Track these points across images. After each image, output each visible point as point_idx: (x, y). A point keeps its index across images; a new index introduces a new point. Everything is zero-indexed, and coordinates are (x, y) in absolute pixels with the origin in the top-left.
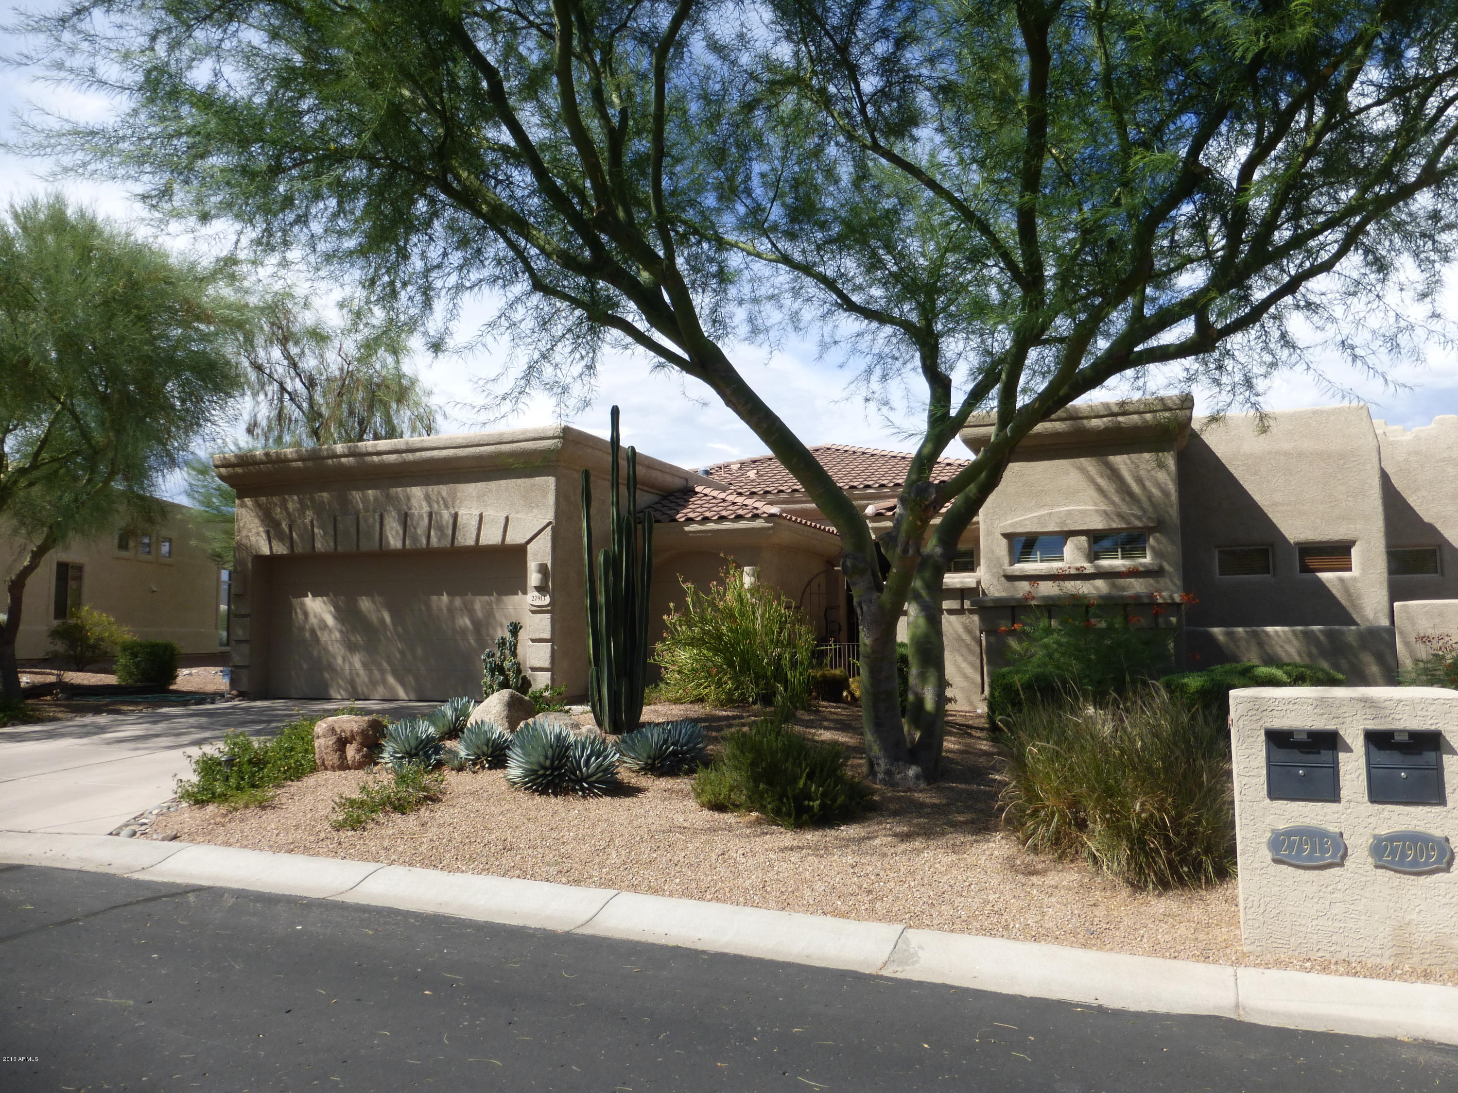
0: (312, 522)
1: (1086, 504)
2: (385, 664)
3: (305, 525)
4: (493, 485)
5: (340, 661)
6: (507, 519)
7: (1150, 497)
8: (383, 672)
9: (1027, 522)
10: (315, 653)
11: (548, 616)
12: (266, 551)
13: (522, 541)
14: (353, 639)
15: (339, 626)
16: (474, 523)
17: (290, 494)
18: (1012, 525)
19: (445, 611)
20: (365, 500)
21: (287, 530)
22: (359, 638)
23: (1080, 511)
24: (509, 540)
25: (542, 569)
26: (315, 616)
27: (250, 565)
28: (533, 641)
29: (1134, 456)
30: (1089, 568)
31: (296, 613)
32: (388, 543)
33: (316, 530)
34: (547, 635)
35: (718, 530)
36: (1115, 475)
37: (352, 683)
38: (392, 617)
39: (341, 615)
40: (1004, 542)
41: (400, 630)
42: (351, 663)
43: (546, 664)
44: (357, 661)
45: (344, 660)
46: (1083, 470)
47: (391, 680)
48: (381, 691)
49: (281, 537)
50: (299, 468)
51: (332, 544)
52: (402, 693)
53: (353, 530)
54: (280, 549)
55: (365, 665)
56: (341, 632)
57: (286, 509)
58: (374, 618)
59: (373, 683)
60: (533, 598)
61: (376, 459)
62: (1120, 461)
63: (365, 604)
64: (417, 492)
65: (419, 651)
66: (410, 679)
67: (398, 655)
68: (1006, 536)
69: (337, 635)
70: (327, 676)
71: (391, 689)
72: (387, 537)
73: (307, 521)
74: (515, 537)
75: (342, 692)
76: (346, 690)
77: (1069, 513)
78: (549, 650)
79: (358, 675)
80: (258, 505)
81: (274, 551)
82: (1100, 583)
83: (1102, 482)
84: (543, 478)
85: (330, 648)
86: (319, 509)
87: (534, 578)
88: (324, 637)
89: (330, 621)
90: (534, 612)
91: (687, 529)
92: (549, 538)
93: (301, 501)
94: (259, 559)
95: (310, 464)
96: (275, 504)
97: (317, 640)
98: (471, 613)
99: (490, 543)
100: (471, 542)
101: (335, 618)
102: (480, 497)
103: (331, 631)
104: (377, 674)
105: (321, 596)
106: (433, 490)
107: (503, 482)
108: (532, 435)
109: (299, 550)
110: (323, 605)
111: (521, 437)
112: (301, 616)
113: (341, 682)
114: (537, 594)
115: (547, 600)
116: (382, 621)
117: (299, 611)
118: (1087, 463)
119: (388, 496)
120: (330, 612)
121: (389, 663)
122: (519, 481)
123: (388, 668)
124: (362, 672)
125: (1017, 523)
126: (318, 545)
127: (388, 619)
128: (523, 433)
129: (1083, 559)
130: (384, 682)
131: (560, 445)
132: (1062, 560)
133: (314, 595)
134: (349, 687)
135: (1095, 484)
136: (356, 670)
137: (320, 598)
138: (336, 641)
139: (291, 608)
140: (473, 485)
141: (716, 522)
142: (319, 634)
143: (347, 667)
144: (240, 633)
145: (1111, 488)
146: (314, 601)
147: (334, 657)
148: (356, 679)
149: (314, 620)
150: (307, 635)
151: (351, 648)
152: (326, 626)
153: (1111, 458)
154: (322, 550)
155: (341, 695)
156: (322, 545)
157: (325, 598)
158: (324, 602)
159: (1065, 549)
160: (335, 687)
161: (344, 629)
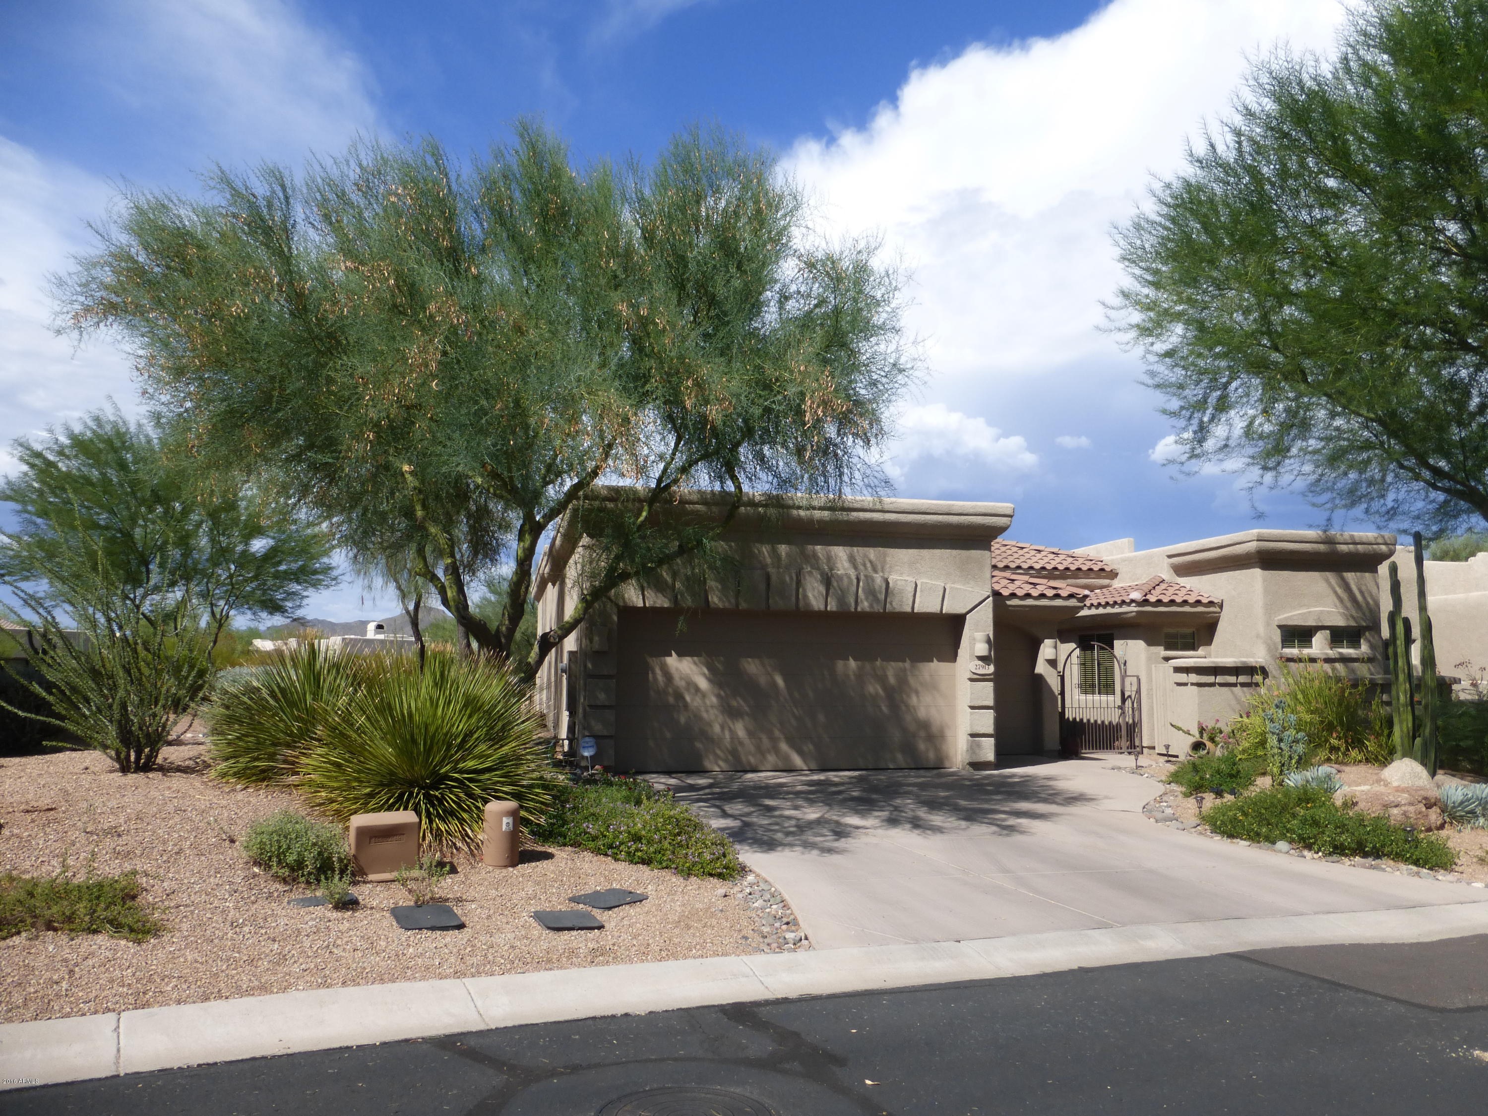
0: (705, 573)
1: (1329, 606)
2: (777, 733)
3: (695, 576)
4: (926, 553)
5: (717, 728)
6: (944, 589)
7: (1367, 603)
8: (773, 740)
9: (1295, 618)
10: (683, 720)
11: (991, 684)
12: (637, 601)
13: (964, 611)
14: (734, 703)
15: (716, 691)
16: (911, 589)
18: (1286, 618)
19: (852, 677)
20: (775, 554)
21: (667, 580)
22: (742, 702)
23: (1326, 612)
24: (947, 609)
25: (987, 640)
26: (682, 678)
27: (615, 618)
28: (972, 708)
29: (1358, 574)
30: (1332, 653)
31: (654, 673)
32: (808, 604)
33: (711, 583)
34: (990, 703)
35: (1036, 606)
36: (1347, 587)
37: (734, 753)
38: (785, 681)
39: (715, 678)
40: (1279, 632)
41: (796, 694)
42: (732, 732)
43: (990, 730)
44: (740, 728)
45: (722, 728)
46: (1327, 581)
47: (784, 746)
48: (771, 759)
49: (659, 585)
51: (733, 601)
52: (798, 761)
53: (762, 586)
54: (657, 600)
55: (750, 734)
56: (718, 696)
58: (763, 680)
59: (761, 753)
60: (972, 667)
61: (802, 513)
62: (1350, 576)
63: (752, 667)
64: (840, 553)
65: (821, 718)
66: (809, 747)
67: (794, 722)
68: (1279, 627)
69: (714, 700)
70: (698, 745)
71: (787, 758)
72: (805, 596)
73: (698, 571)
74: (951, 607)
75: (721, 763)
76: (726, 761)
77: (1321, 612)
78: (992, 716)
79: (741, 743)
81: (650, 603)
83: (1339, 591)
84: (979, 552)
85: (705, 715)
87: (977, 647)
88: (694, 702)
89: (703, 684)
91: (1008, 603)
92: (989, 611)
94: (627, 611)
97: (685, 706)
98: (882, 680)
99: (928, 611)
100: (905, 608)
101: (709, 680)
102: (912, 564)
103: (704, 696)
104: (766, 741)
105: (690, 656)
106: (859, 552)
107: (937, 552)
108: (984, 511)
109: (685, 603)
110: (694, 667)
111: (971, 511)
112: (662, 679)
113: (719, 752)
114: (980, 663)
115: (991, 669)
116: (774, 684)
117: (658, 671)
118: (1330, 576)
119: (803, 553)
120: (704, 675)
121: (783, 730)
122: (955, 552)
123: (782, 736)
124: (747, 741)
125: (1288, 617)
126: (714, 600)
127: (780, 681)
129: (1328, 647)
130: (776, 751)
131: (1009, 523)
132: (1311, 647)
133: (680, 655)
134: (730, 758)
135: (1335, 592)
136: (738, 738)
137: (689, 659)
138: (712, 707)
139: (647, 669)
140: (904, 551)
141: (1036, 598)
142: (688, 698)
143: (727, 735)
144: (602, 697)
145: (1344, 596)
146: (680, 661)
147: (710, 724)
148: (739, 748)
149: (680, 683)
150: (671, 700)
151: (732, 713)
152: (697, 689)
153: (1345, 574)
154: (721, 606)
155: (719, 766)
156: (720, 599)
157: (695, 658)
158: (695, 663)
159: (1314, 640)
160: (711, 757)
161: (722, 693)
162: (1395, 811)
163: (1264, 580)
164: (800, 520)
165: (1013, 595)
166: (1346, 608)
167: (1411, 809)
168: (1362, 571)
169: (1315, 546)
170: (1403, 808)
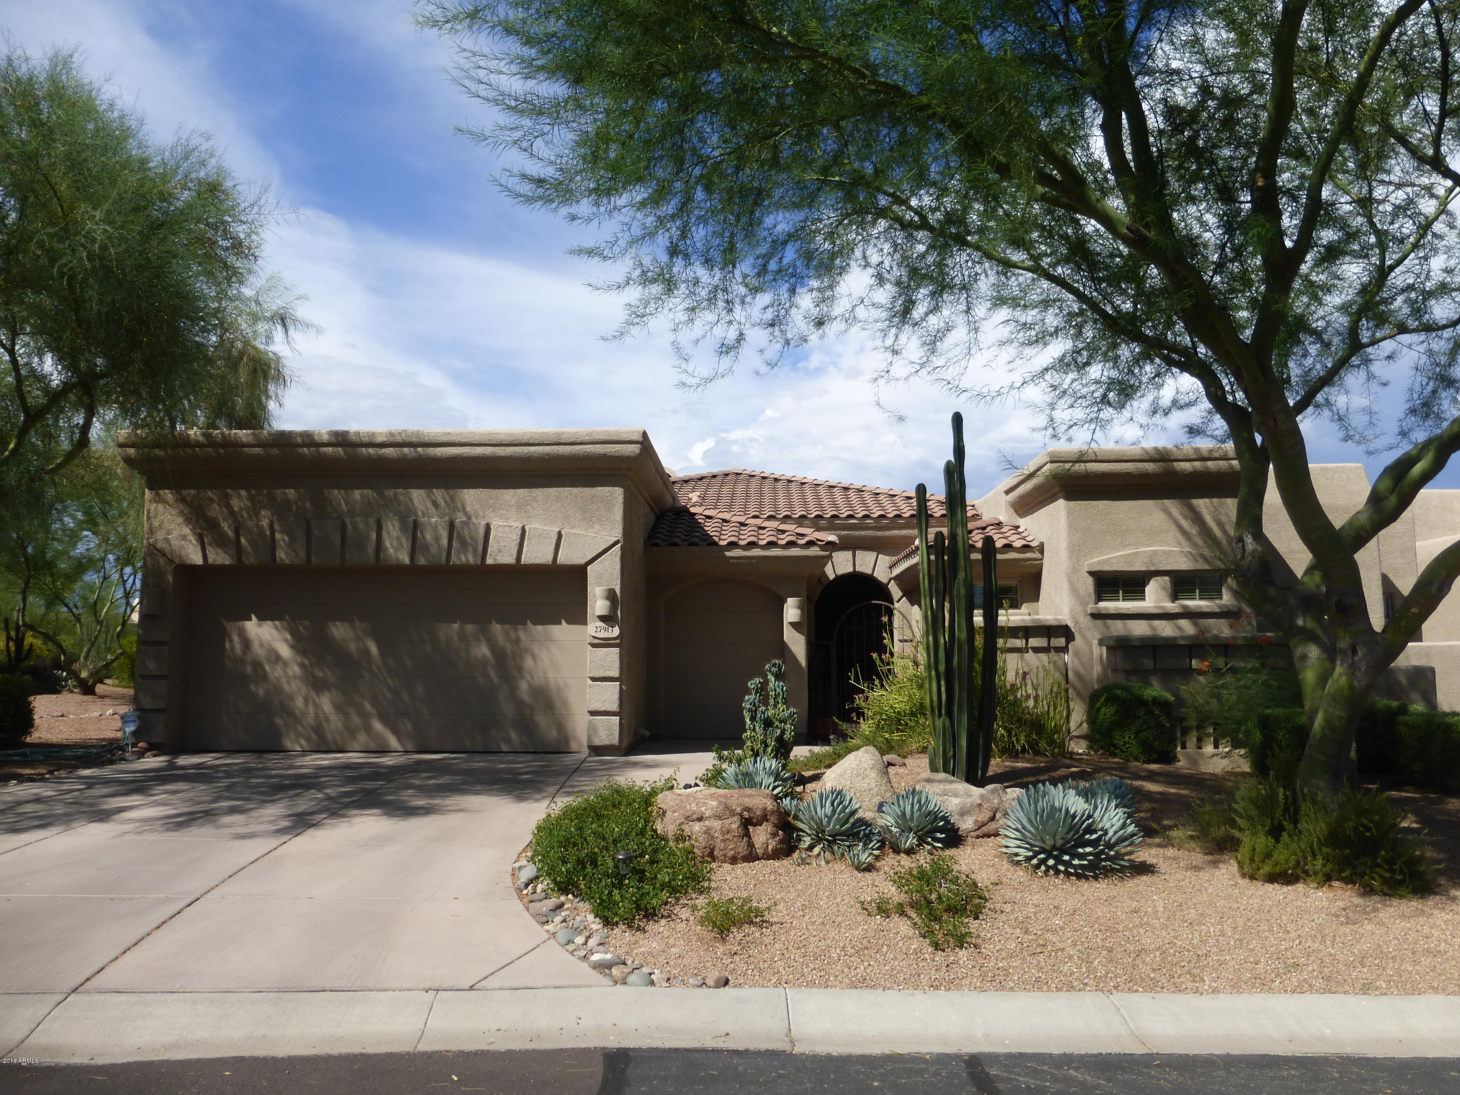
0: (271, 525)
1: (1168, 545)
2: (368, 706)
3: (261, 530)
4: (539, 493)
5: (299, 702)
6: (560, 535)
8: (365, 716)
9: (1114, 561)
10: (261, 692)
11: (616, 650)
12: (196, 558)
13: (582, 561)
14: (319, 673)
15: (299, 659)
16: (515, 536)
17: (236, 487)
18: (1099, 563)
19: (456, 642)
20: (350, 501)
21: (231, 534)
22: (329, 673)
23: (1164, 552)
24: (562, 559)
25: (611, 595)
26: (262, 645)
27: (170, 579)
29: (1215, 500)
30: (1172, 607)
31: (231, 641)
32: (388, 557)
33: (278, 536)
34: (615, 673)
35: (765, 557)
36: (1197, 518)
37: (318, 729)
38: (379, 647)
39: (299, 644)
40: (1090, 580)
41: (391, 663)
42: (317, 706)
43: (614, 707)
44: (326, 703)
45: (306, 700)
46: (1166, 511)
47: (378, 726)
48: (362, 739)
49: (221, 541)
50: (258, 455)
51: (302, 554)
52: (393, 742)
53: (337, 540)
54: (219, 557)
55: (337, 707)
56: (302, 665)
57: (229, 507)
58: (353, 647)
59: (352, 732)
60: (594, 628)
62: (1202, 504)
63: (339, 631)
65: (420, 690)
66: (407, 725)
67: (389, 695)
68: (1091, 573)
69: (297, 670)
70: (279, 721)
71: (379, 737)
72: (386, 549)
73: (265, 523)
74: (569, 556)
75: (303, 742)
76: (308, 739)
77: (1155, 552)
78: (617, 690)
79: (327, 719)
80: (182, 500)
81: (210, 561)
82: (1184, 623)
83: (1185, 524)
84: (607, 489)
85: (286, 687)
86: (281, 509)
87: (598, 605)
88: (275, 672)
89: (285, 651)
90: (594, 646)
91: (728, 554)
92: (617, 559)
93: (251, 498)
94: (186, 570)
95: (275, 451)
96: (212, 500)
97: (264, 677)
98: (491, 642)
99: (538, 561)
100: (508, 558)
101: (293, 647)
102: (520, 506)
103: (285, 664)
104: (356, 720)
105: (272, 619)
107: (553, 491)
108: (603, 437)
109: (250, 559)
110: (274, 632)
111: (587, 438)
112: (238, 647)
113: (300, 729)
114: (602, 624)
115: (616, 631)
116: (367, 651)
117: (236, 638)
118: (1172, 505)
119: (383, 498)
120: (286, 641)
121: (375, 703)
122: (575, 490)
123: (374, 712)
124: (333, 716)
125: (1104, 561)
126: (282, 555)
127: (374, 649)
128: (590, 434)
129: (1167, 598)
130: (368, 729)
131: (638, 451)
132: (1144, 599)
133: (262, 618)
134: (314, 736)
135: (1180, 527)
136: (324, 713)
137: (269, 623)
138: (294, 677)
139: (224, 634)
140: (511, 492)
141: (763, 547)
142: (267, 668)
143: (311, 709)
144: (151, 665)
145: (1193, 530)
146: (260, 626)
147: (291, 698)
148: (325, 725)
149: (258, 651)
150: (249, 669)
151: (317, 685)
152: (278, 658)
153: (1195, 502)
154: (287, 562)
155: (301, 746)
156: (287, 554)
157: (277, 623)
158: (276, 628)
159: (1147, 589)
160: (292, 736)
161: (306, 662)
162: (697, 827)
163: (1069, 514)
164: (370, 459)
165: (733, 545)
166: (1194, 545)
167: (716, 824)
168: (1219, 497)
169: (1140, 465)
170: (707, 823)
